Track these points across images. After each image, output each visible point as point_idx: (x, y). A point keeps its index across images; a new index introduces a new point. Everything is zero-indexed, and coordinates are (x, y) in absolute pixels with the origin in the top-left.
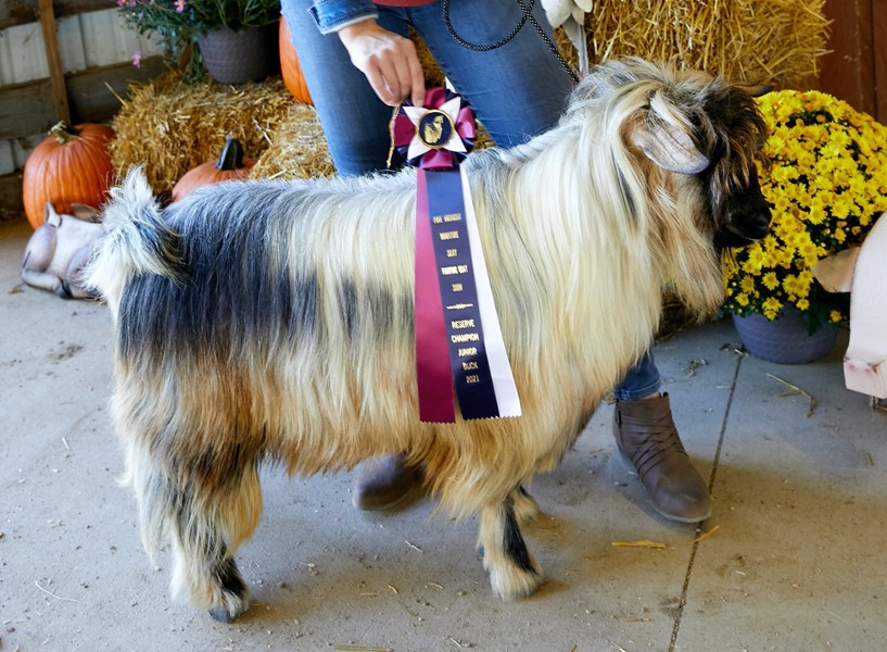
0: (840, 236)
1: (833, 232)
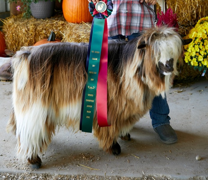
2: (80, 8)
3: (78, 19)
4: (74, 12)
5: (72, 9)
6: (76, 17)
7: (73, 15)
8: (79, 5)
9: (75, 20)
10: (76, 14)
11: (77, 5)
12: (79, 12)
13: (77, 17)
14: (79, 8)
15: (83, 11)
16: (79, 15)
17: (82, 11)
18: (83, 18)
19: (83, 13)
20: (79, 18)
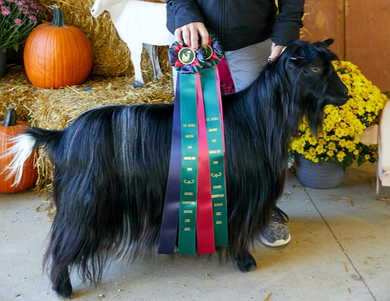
0: (370, 119)
1: (367, 119)
2: (59, 60)
3: (56, 80)
4: (47, 68)
5: (45, 64)
6: (52, 78)
7: (47, 74)
8: (57, 56)
9: (50, 82)
10: (52, 72)
11: (52, 56)
12: (58, 68)
13: (54, 77)
14: (58, 62)
15: (65, 66)
16: (58, 73)
17: (63, 66)
18: (65, 77)
19: (65, 69)
20: (58, 79)
